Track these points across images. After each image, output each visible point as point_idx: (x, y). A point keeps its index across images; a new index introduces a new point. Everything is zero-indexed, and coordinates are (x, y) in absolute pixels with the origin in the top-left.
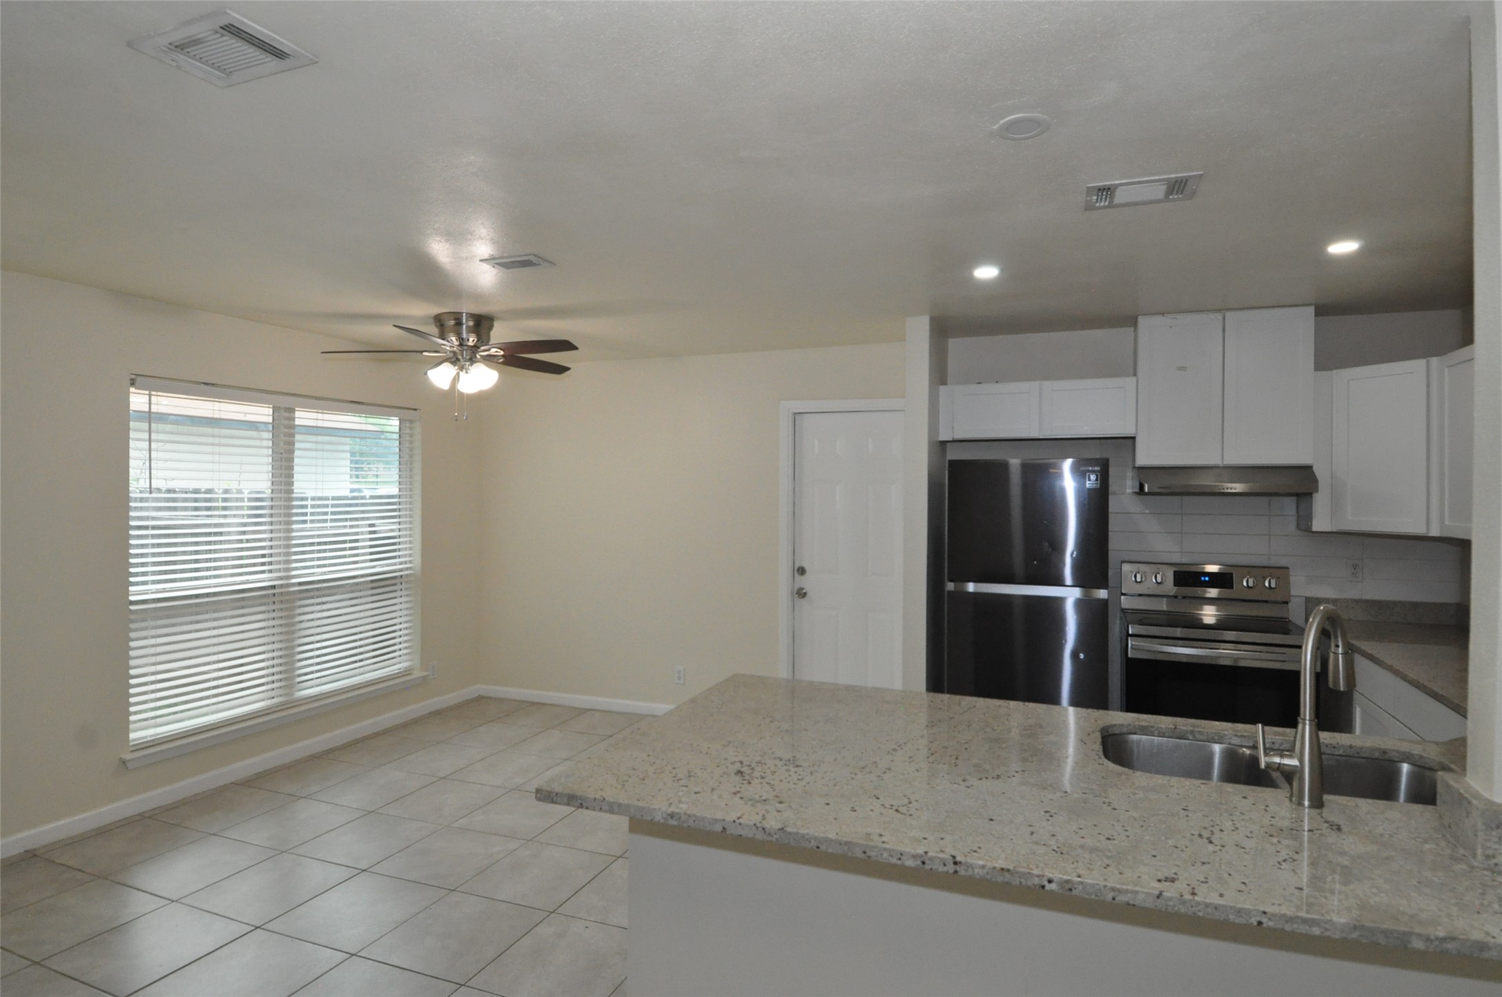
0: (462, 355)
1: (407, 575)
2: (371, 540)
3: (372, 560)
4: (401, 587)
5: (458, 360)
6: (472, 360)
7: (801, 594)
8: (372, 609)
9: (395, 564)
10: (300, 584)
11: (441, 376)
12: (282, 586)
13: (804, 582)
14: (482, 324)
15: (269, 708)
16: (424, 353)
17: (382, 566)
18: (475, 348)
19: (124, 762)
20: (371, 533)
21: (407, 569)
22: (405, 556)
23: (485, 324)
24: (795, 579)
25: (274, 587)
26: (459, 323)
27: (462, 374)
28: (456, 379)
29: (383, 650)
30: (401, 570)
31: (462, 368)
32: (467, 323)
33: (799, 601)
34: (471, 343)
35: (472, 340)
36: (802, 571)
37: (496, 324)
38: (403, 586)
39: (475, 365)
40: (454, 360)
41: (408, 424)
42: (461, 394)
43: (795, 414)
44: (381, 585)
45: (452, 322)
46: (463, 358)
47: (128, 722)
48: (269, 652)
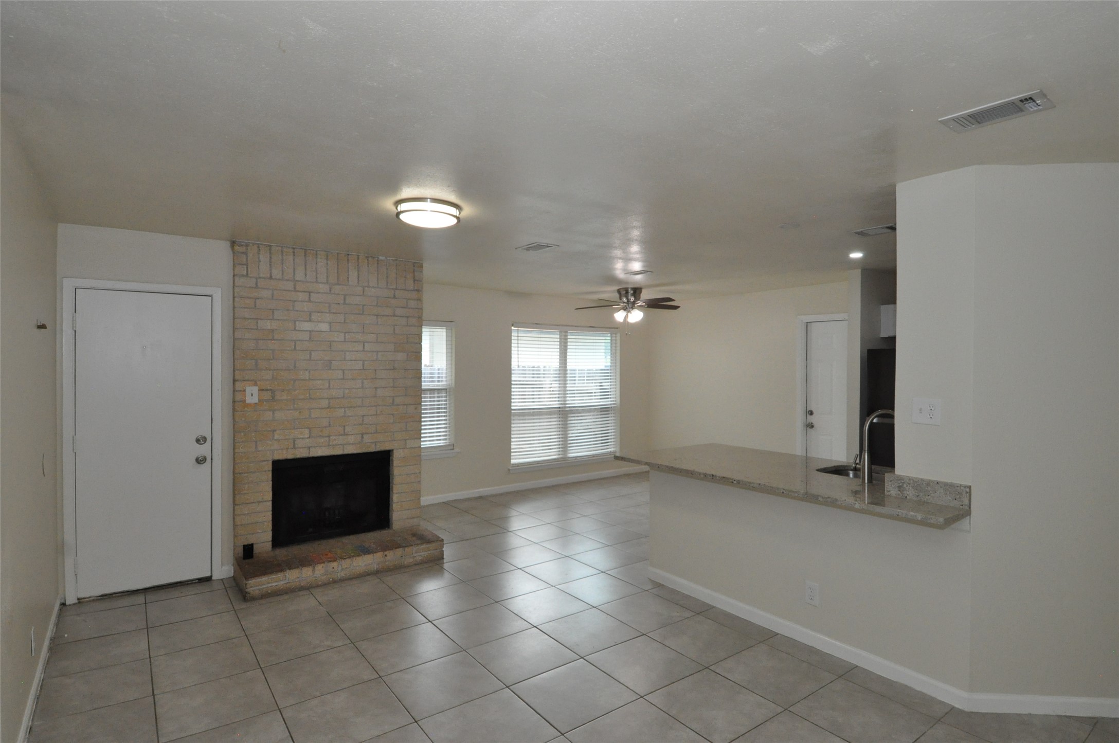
0: (629, 306)
1: (614, 407)
2: (600, 389)
3: (601, 399)
4: (611, 412)
5: (627, 308)
6: (633, 308)
7: (811, 426)
8: (601, 421)
9: (608, 401)
10: (570, 407)
11: (619, 316)
12: (562, 407)
13: (811, 419)
14: (637, 291)
15: (558, 459)
16: (614, 307)
17: (603, 402)
18: (634, 303)
19: (509, 470)
20: (600, 386)
21: (614, 404)
22: (613, 398)
23: (638, 292)
24: (808, 417)
25: (560, 408)
26: (627, 292)
27: (629, 314)
28: (626, 317)
29: (605, 442)
30: (611, 404)
31: (629, 312)
32: (631, 292)
33: (809, 429)
34: (632, 301)
35: (632, 299)
36: (811, 413)
37: (643, 290)
38: (612, 412)
39: (634, 310)
40: (625, 309)
41: (614, 335)
42: (628, 323)
43: (807, 323)
44: (604, 410)
45: (624, 292)
46: (629, 307)
47: (511, 456)
48: (557, 435)
